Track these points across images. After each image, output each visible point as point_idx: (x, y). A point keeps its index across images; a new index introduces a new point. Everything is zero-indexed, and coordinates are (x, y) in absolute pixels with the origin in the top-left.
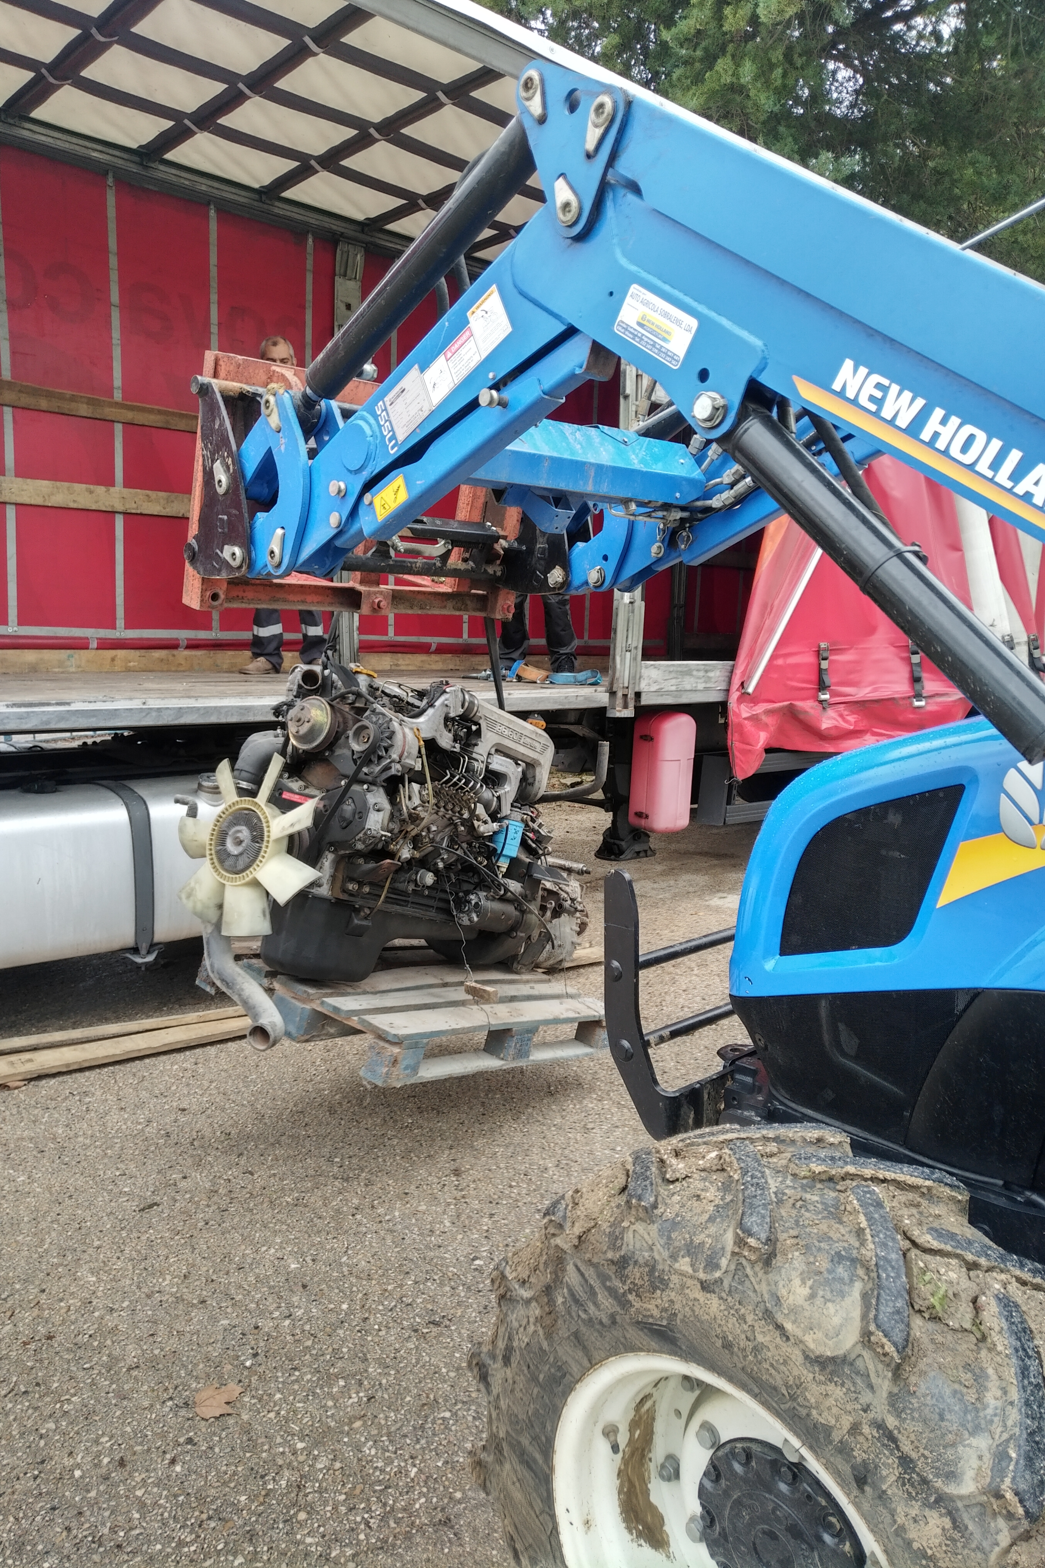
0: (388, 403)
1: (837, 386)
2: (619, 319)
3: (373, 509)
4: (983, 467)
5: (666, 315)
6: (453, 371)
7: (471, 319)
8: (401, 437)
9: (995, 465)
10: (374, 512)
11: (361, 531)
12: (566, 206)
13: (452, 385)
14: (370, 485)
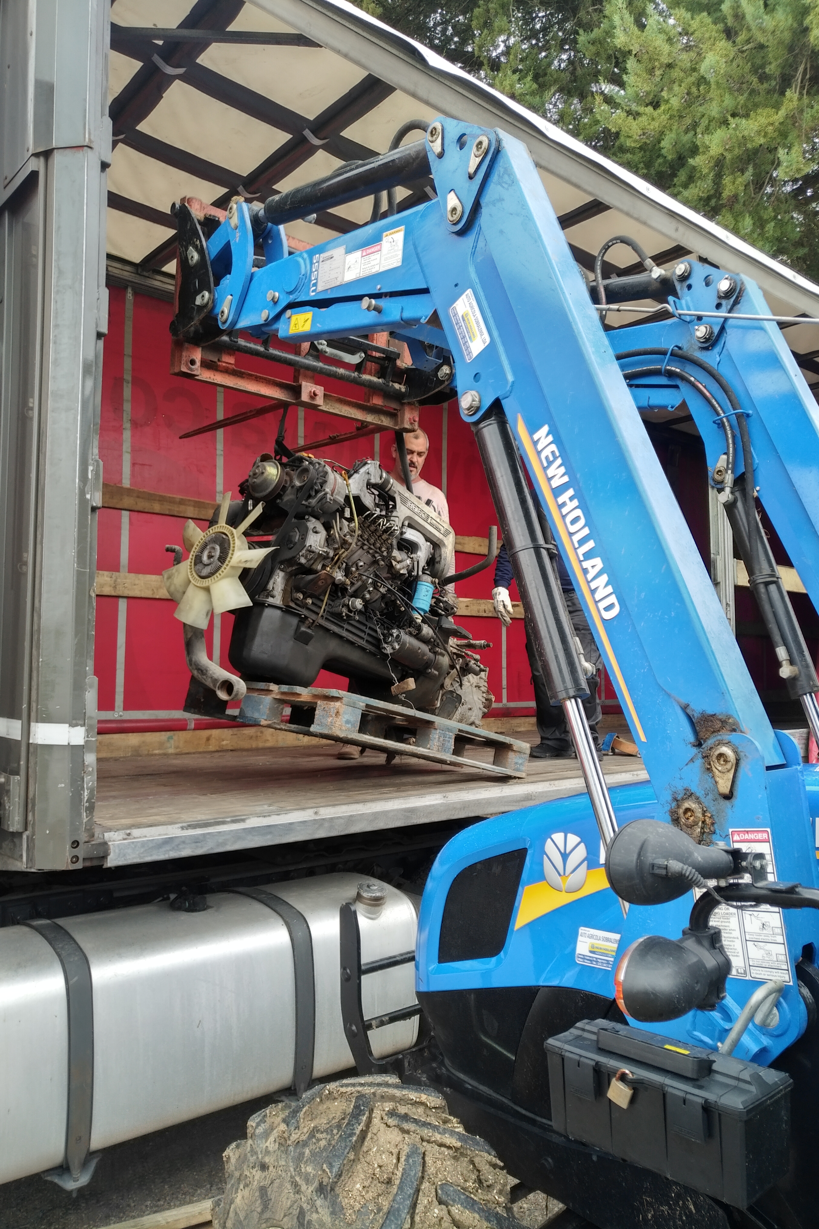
0: (321, 259)
1: (536, 437)
2: (454, 305)
3: (289, 322)
4: (576, 538)
5: (477, 323)
6: (362, 267)
7: (384, 239)
8: (320, 288)
9: (582, 542)
10: (289, 325)
11: (277, 330)
12: (454, 209)
13: (358, 275)
14: (292, 306)
